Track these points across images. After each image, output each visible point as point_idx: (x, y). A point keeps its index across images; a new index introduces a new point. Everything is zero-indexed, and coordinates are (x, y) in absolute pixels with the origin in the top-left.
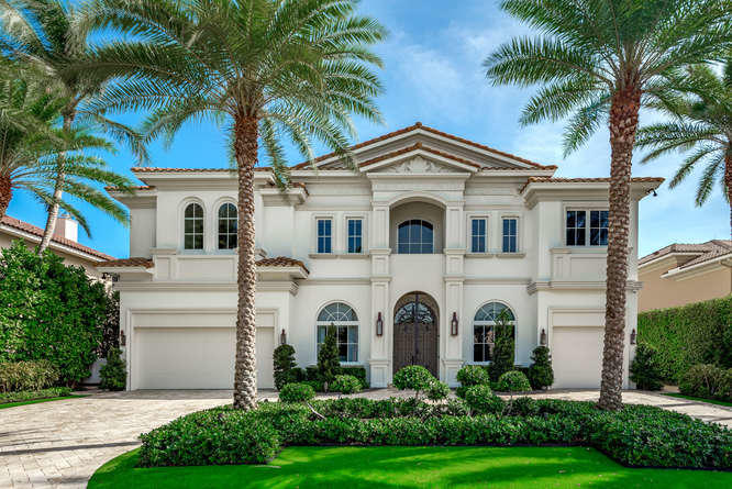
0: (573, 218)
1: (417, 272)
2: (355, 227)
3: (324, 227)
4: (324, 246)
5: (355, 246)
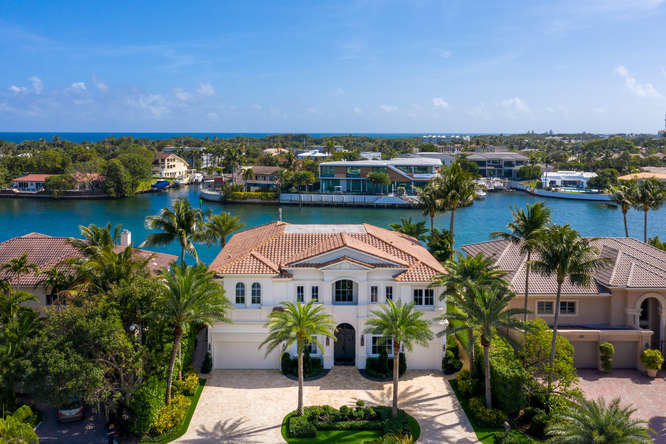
0: (417, 293)
2: (315, 290)
3: (300, 290)
4: (301, 299)
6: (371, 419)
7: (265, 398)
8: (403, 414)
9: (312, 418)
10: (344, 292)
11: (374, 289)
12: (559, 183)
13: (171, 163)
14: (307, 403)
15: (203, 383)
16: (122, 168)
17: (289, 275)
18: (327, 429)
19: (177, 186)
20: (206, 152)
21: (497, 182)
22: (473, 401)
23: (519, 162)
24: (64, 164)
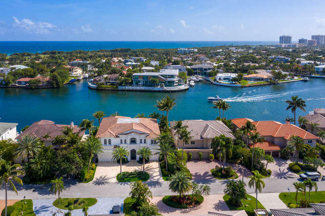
0: (152, 141)
1: (133, 146)
2: (125, 140)
3: (121, 140)
4: (121, 143)
5: (125, 143)
6: (138, 175)
7: (113, 170)
8: (146, 173)
9: (124, 175)
10: (133, 141)
11: (141, 140)
12: (222, 78)
13: (76, 70)
14: (122, 171)
15: (96, 166)
16: (58, 76)
17: (119, 137)
18: (127, 178)
19: (79, 80)
20: (89, 64)
21: (200, 78)
22: (163, 169)
23: (209, 69)
24: (34, 73)
